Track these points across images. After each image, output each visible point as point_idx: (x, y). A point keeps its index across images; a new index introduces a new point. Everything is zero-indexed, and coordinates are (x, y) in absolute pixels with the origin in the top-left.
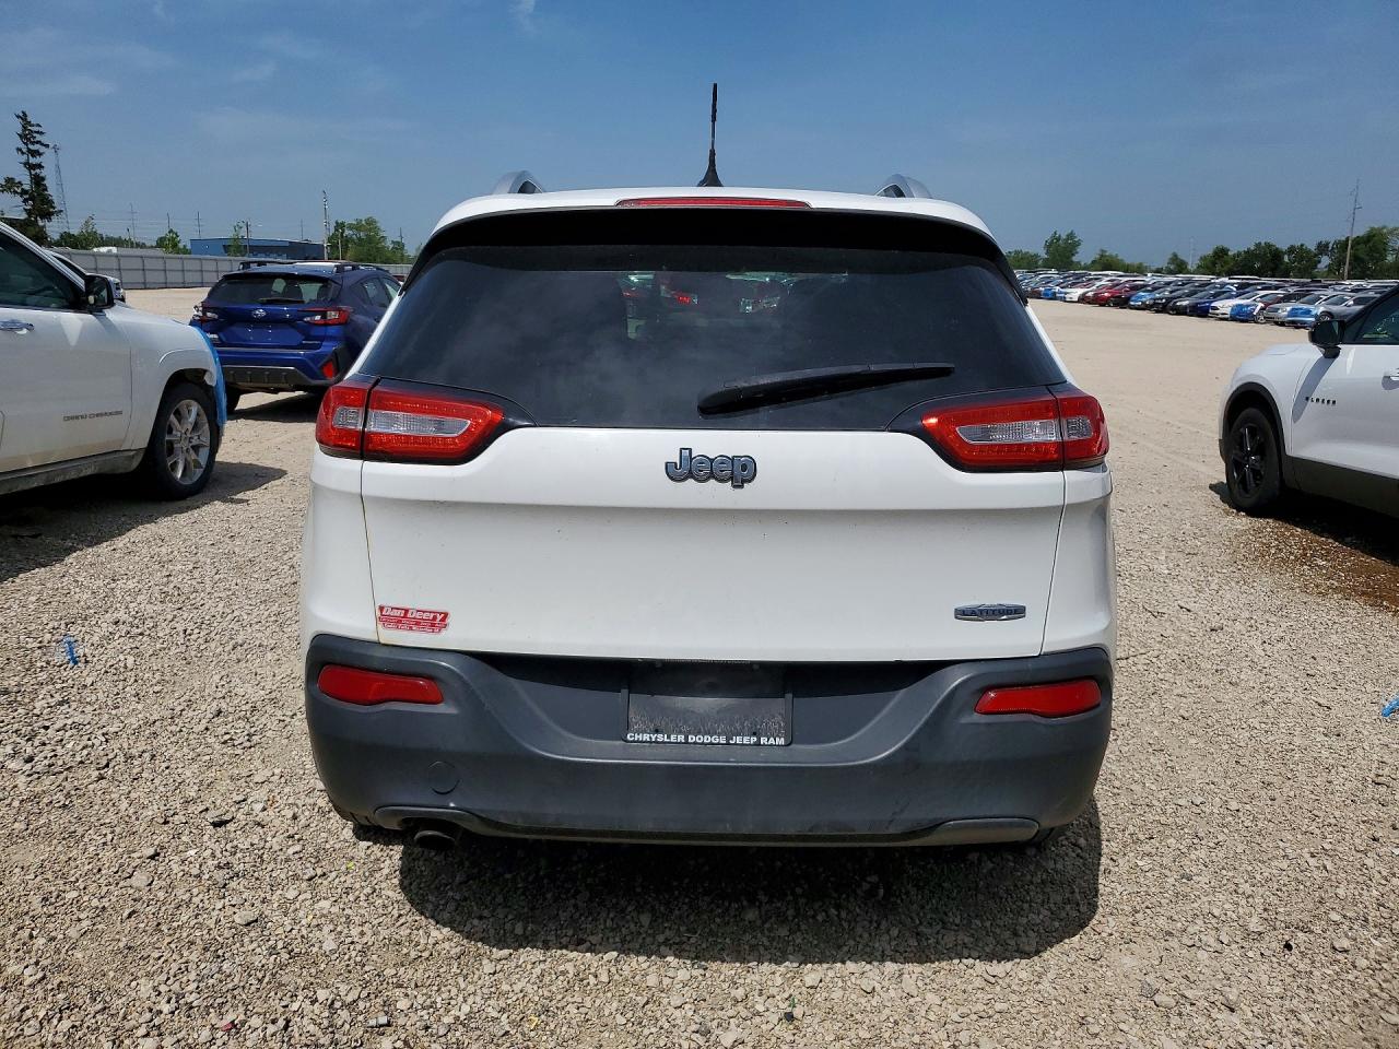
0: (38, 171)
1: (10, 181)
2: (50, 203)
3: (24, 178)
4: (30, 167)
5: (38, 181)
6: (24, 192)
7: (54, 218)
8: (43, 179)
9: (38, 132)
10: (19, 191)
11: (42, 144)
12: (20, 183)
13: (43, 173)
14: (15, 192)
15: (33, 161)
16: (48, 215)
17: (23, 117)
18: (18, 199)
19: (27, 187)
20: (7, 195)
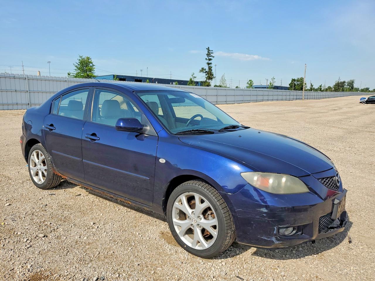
0: (210, 65)
1: (203, 69)
2: (212, 75)
3: (207, 68)
4: (209, 64)
5: (210, 68)
6: (206, 72)
7: (213, 79)
8: (212, 67)
9: (211, 53)
10: (205, 72)
11: (212, 57)
12: (205, 69)
13: (212, 65)
14: (204, 72)
15: (210, 62)
16: (211, 79)
17: (208, 49)
18: (205, 74)
19: (207, 70)
20: (202, 73)
